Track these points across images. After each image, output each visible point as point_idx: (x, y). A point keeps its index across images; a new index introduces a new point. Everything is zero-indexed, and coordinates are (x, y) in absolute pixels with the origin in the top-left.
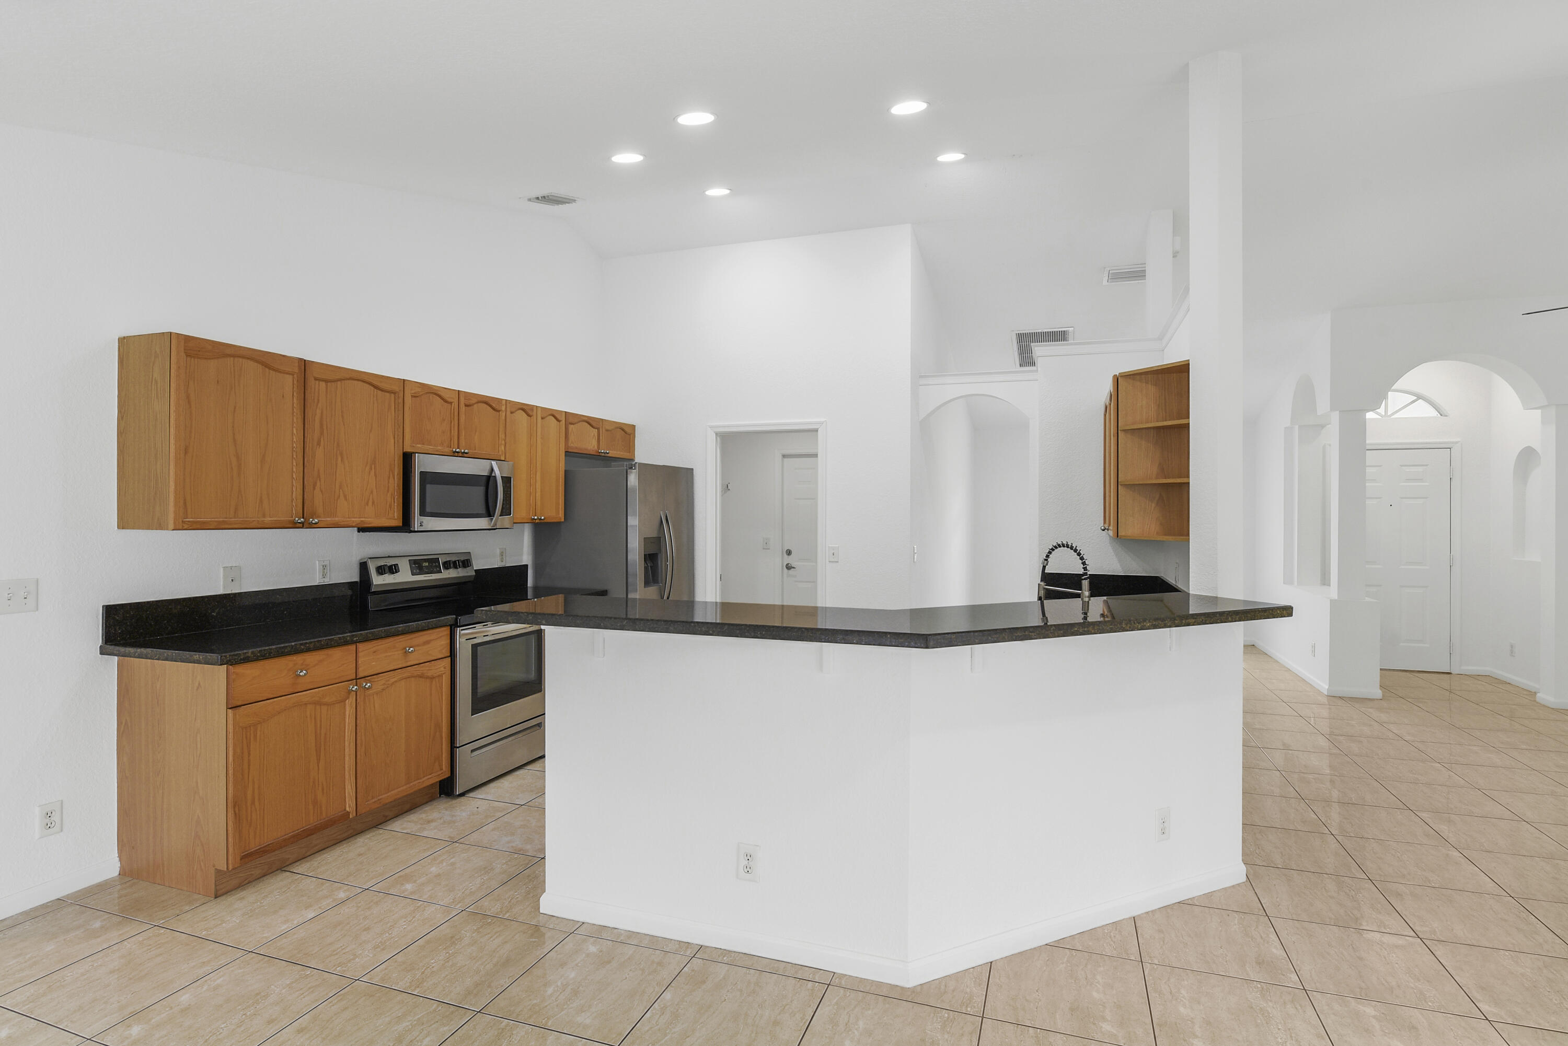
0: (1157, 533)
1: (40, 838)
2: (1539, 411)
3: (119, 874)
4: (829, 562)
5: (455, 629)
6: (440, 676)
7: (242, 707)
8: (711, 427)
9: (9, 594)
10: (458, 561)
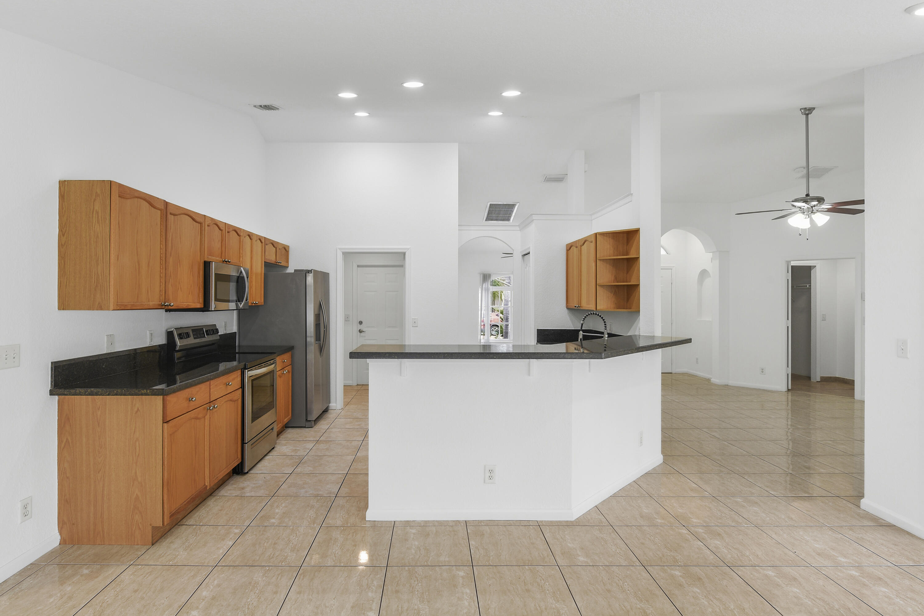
0: (614, 308)
1: (21, 523)
2: (712, 253)
3: (60, 544)
4: (413, 327)
5: (245, 370)
6: (238, 400)
7: (170, 422)
8: (340, 249)
9: (6, 355)
10: (209, 330)
